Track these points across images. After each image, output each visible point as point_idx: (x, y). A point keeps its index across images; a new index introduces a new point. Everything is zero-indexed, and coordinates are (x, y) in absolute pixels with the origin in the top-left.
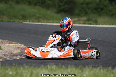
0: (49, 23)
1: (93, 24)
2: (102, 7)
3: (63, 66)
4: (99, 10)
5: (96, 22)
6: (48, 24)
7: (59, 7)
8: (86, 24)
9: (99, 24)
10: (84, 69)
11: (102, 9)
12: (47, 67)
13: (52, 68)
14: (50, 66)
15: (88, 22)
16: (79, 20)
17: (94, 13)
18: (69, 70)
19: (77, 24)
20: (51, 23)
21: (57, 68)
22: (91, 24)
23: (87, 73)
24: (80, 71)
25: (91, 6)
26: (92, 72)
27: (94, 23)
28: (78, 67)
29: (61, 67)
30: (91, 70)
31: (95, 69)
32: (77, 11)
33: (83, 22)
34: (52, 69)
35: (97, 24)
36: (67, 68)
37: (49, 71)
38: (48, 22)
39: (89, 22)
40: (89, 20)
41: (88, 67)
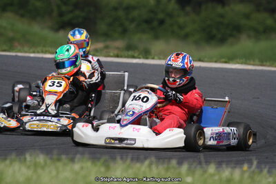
0: (34, 52)
1: (140, 58)
2: (161, 16)
3: (63, 157)
4: (155, 23)
5: (146, 54)
6: (32, 55)
7: (61, 14)
8: (121, 57)
9: (153, 58)
10: (112, 164)
11: (162, 22)
12: (25, 159)
13: (38, 160)
14: (31, 156)
15: (126, 53)
16: (107, 47)
17: (143, 32)
18: (77, 167)
19: (100, 55)
20: (38, 52)
21: (49, 162)
22: (133, 57)
24: (103, 169)
25: (135, 13)
26: (130, 171)
27: (140, 56)
28: (99, 159)
29: (59, 160)
30: (129, 167)
31: (138, 165)
32: (102, 26)
33: (116, 52)
34: (36, 165)
35: (147, 58)
36: (72, 160)
37: (29, 167)
38: (31, 50)
39: (130, 53)
40: (129, 48)
41: (122, 158)
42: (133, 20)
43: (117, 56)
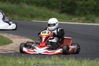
1: (91, 23)
3: (65, 58)
4: (97, 11)
5: (94, 22)
7: (62, 8)
8: (85, 23)
9: (96, 23)
10: (83, 61)
12: (51, 59)
14: (53, 58)
15: (86, 21)
16: (79, 19)
17: (92, 14)
18: (70, 61)
19: (77, 22)
21: (60, 59)
22: (89, 23)
23: (85, 64)
24: (79, 62)
27: (92, 22)
28: (78, 59)
29: (63, 59)
30: (89, 62)
31: (92, 61)
32: (77, 12)
33: (83, 21)
34: (55, 60)
35: (94, 23)
36: (68, 59)
37: (53, 61)
39: (88, 21)
40: (87, 19)
41: (86, 59)
42: (88, 10)
43: (83, 22)
